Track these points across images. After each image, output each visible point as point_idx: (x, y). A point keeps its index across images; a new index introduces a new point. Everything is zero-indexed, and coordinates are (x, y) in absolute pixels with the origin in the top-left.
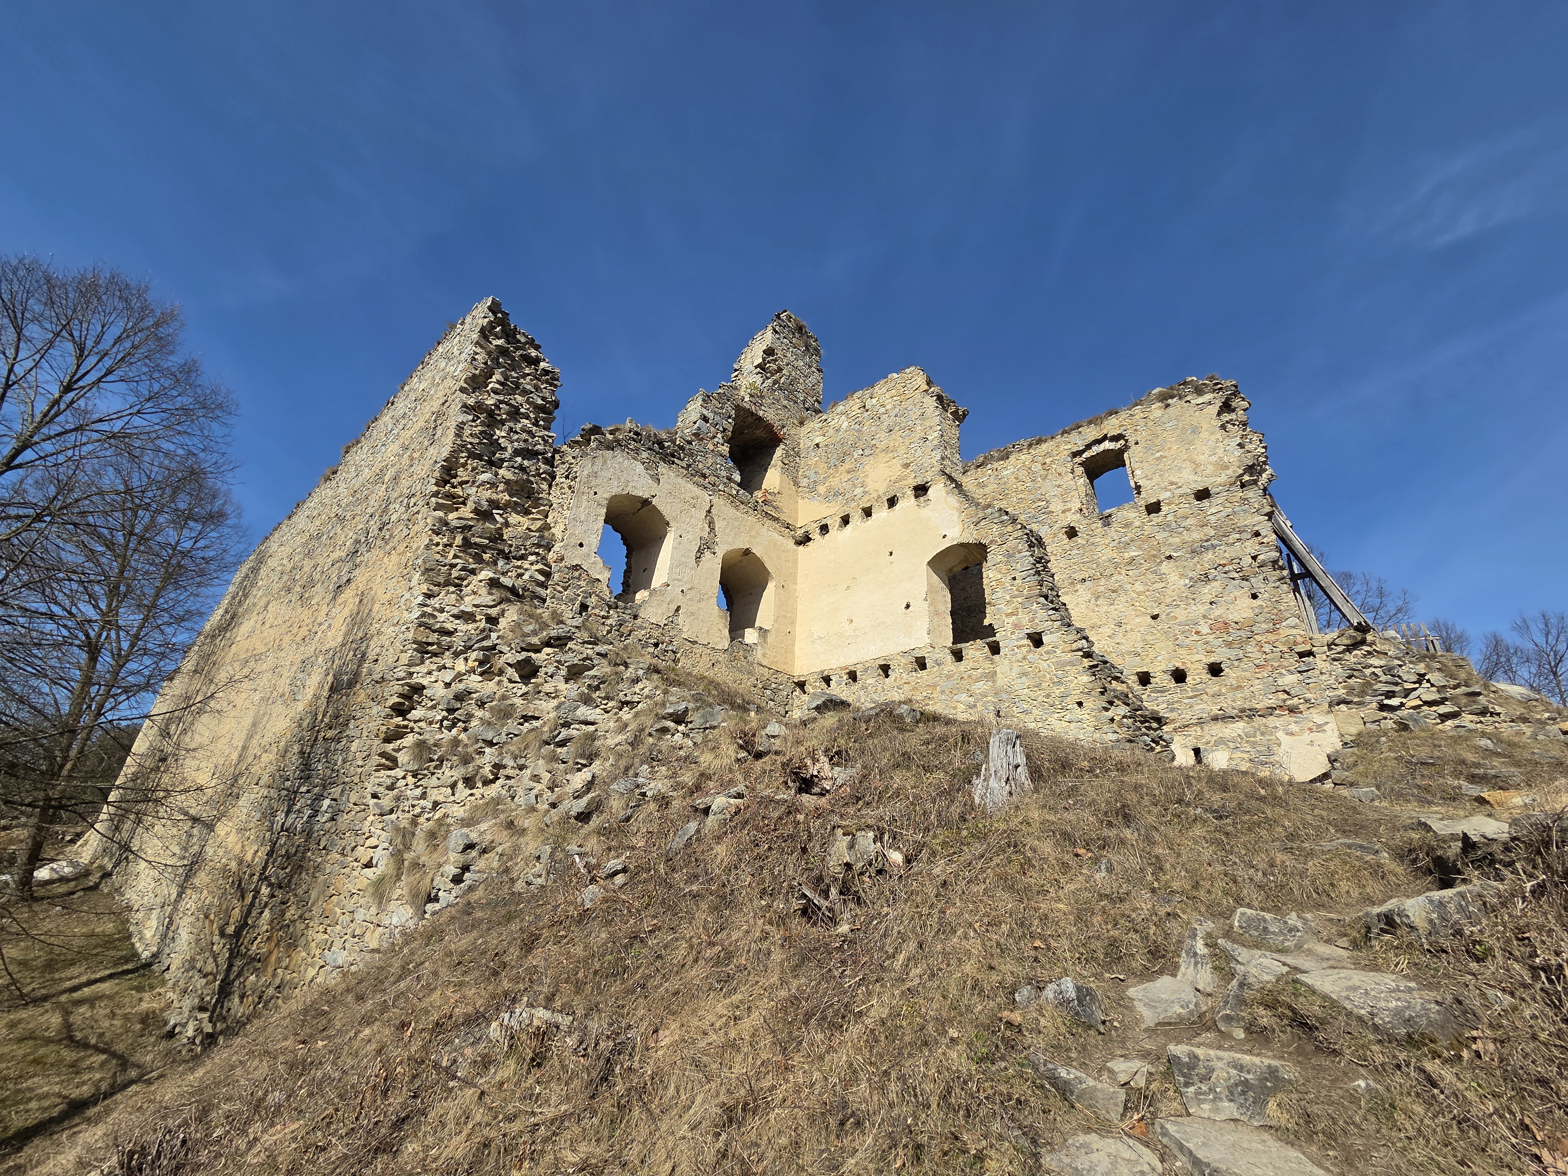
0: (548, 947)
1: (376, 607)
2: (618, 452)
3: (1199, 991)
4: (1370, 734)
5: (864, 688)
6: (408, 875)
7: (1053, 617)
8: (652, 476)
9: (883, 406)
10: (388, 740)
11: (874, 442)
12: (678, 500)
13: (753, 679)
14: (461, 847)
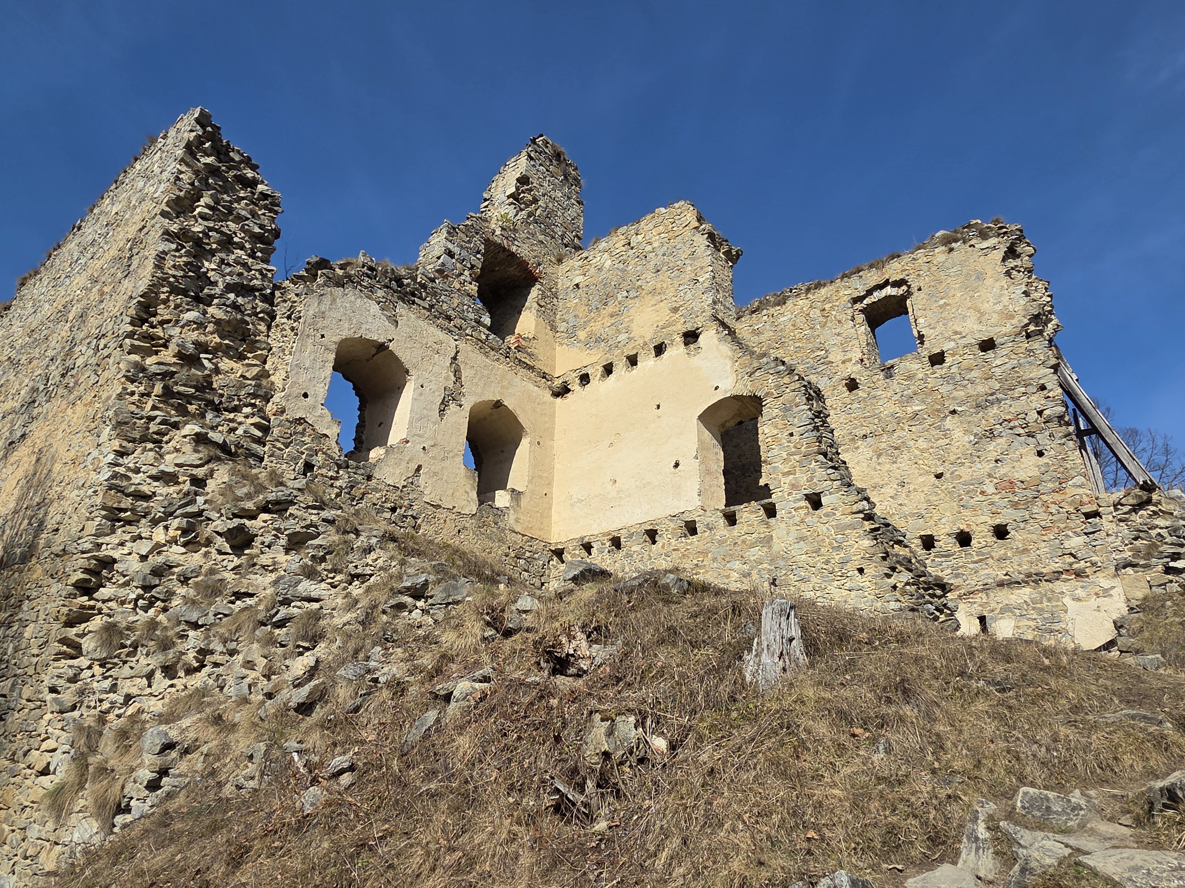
0: (260, 860)
1: (57, 467)
2: (349, 290)
3: (979, 878)
4: (1156, 598)
5: (629, 555)
6: (93, 782)
7: (832, 477)
8: (389, 318)
9: (650, 243)
10: (70, 623)
11: (639, 283)
12: (419, 345)
13: (504, 547)
14: (158, 748)
